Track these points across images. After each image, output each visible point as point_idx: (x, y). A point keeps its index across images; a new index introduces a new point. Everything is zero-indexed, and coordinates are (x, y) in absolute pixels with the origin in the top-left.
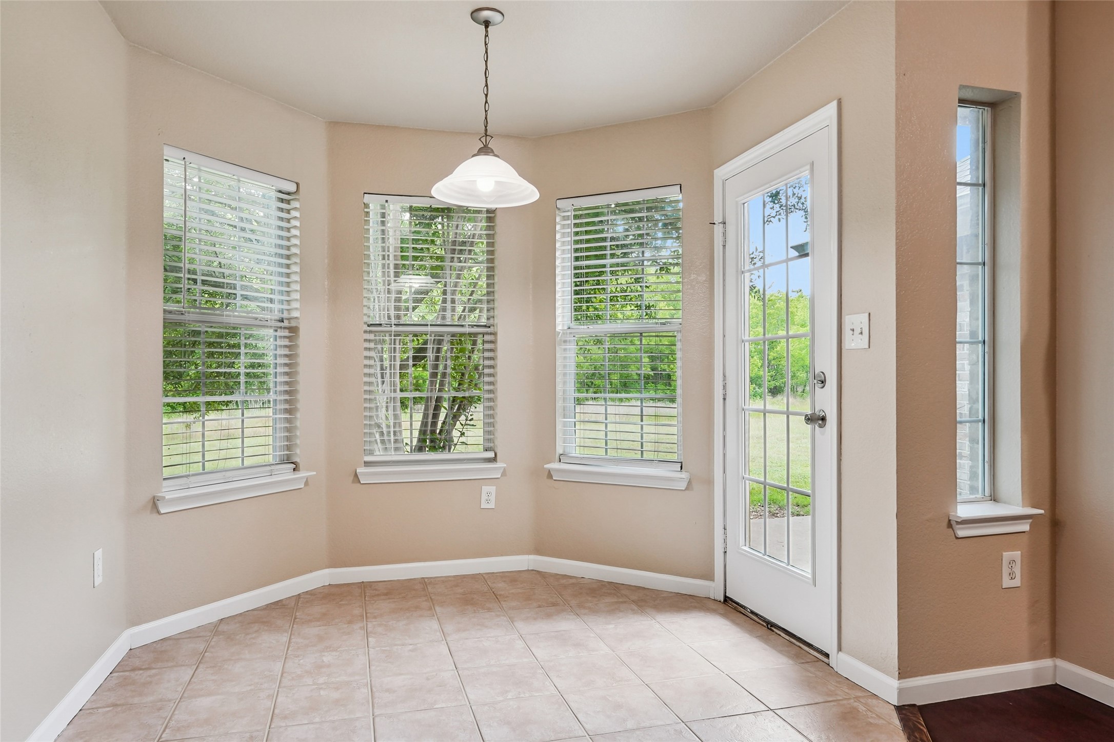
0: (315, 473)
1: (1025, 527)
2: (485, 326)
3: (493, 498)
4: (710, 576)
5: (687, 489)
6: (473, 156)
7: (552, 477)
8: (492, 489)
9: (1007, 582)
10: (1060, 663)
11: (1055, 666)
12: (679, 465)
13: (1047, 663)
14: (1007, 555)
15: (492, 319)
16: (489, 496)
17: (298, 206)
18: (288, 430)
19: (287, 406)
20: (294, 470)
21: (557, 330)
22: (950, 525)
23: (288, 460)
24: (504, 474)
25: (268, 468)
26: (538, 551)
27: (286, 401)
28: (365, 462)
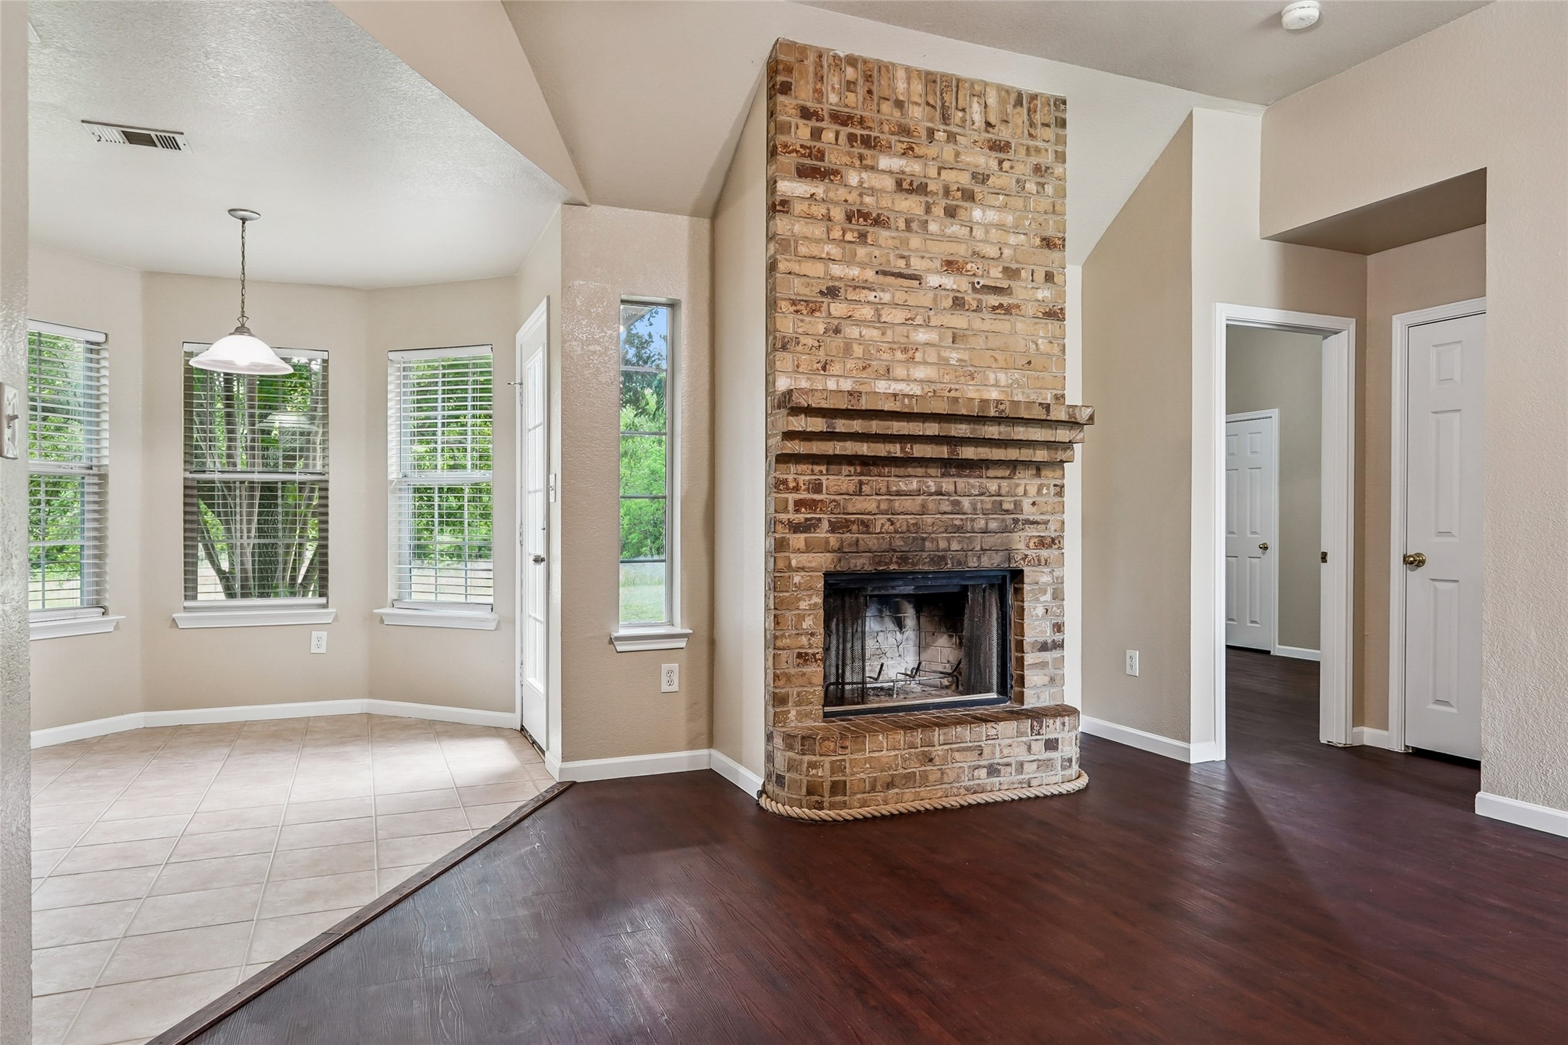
0: (124, 617)
1: (682, 643)
2: (320, 474)
3: (324, 643)
4: (512, 710)
5: (496, 629)
6: (231, 334)
7: (383, 621)
8: (324, 634)
9: (665, 688)
10: (714, 752)
11: (710, 755)
12: (490, 607)
13: (704, 752)
14: (665, 667)
15: (326, 467)
16: (319, 642)
17: (107, 356)
18: (97, 575)
19: (96, 552)
20: (103, 614)
21: (389, 478)
22: (611, 642)
23: (98, 604)
24: (336, 619)
25: (73, 611)
26: (372, 695)
27: (95, 547)
28: (185, 608)
